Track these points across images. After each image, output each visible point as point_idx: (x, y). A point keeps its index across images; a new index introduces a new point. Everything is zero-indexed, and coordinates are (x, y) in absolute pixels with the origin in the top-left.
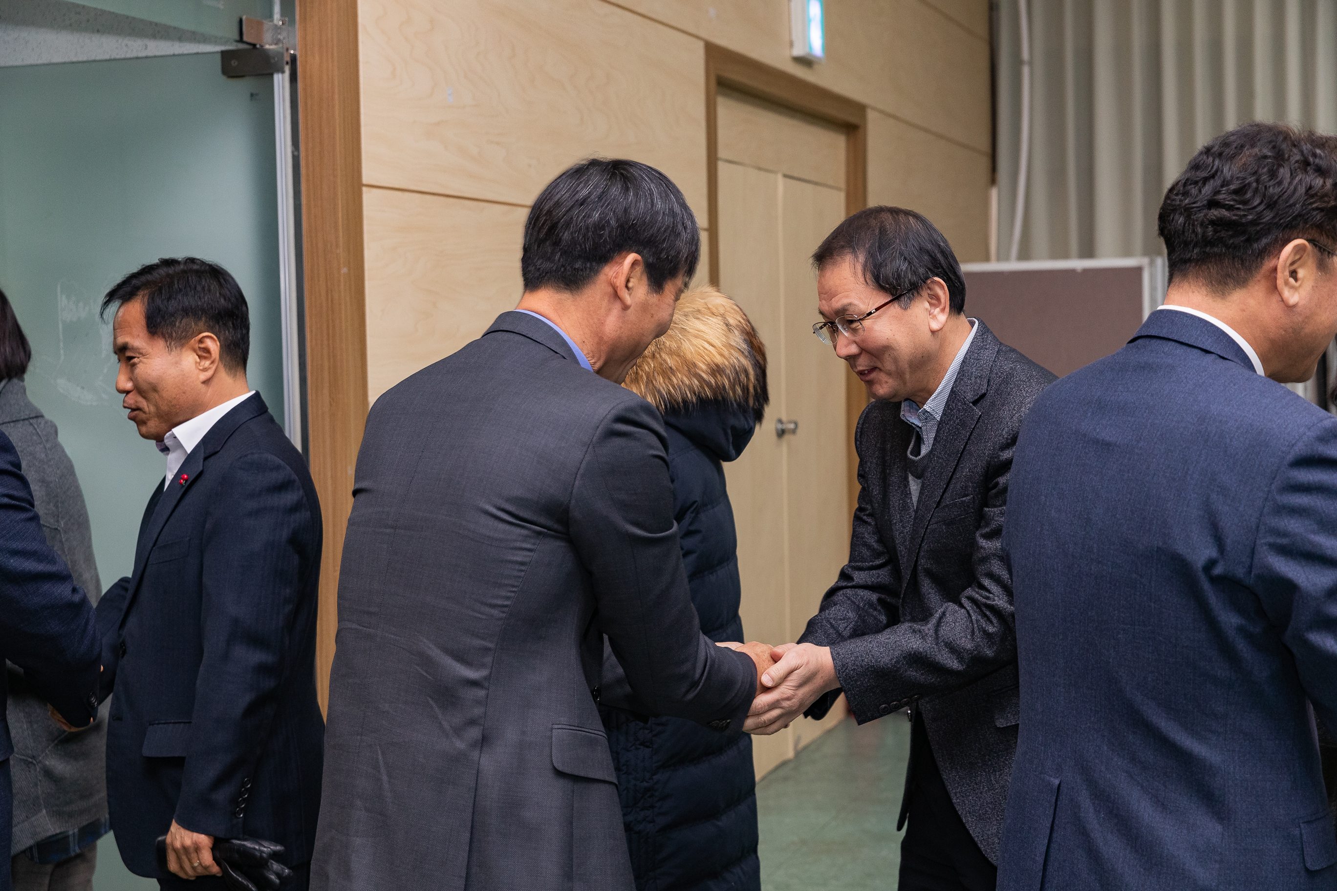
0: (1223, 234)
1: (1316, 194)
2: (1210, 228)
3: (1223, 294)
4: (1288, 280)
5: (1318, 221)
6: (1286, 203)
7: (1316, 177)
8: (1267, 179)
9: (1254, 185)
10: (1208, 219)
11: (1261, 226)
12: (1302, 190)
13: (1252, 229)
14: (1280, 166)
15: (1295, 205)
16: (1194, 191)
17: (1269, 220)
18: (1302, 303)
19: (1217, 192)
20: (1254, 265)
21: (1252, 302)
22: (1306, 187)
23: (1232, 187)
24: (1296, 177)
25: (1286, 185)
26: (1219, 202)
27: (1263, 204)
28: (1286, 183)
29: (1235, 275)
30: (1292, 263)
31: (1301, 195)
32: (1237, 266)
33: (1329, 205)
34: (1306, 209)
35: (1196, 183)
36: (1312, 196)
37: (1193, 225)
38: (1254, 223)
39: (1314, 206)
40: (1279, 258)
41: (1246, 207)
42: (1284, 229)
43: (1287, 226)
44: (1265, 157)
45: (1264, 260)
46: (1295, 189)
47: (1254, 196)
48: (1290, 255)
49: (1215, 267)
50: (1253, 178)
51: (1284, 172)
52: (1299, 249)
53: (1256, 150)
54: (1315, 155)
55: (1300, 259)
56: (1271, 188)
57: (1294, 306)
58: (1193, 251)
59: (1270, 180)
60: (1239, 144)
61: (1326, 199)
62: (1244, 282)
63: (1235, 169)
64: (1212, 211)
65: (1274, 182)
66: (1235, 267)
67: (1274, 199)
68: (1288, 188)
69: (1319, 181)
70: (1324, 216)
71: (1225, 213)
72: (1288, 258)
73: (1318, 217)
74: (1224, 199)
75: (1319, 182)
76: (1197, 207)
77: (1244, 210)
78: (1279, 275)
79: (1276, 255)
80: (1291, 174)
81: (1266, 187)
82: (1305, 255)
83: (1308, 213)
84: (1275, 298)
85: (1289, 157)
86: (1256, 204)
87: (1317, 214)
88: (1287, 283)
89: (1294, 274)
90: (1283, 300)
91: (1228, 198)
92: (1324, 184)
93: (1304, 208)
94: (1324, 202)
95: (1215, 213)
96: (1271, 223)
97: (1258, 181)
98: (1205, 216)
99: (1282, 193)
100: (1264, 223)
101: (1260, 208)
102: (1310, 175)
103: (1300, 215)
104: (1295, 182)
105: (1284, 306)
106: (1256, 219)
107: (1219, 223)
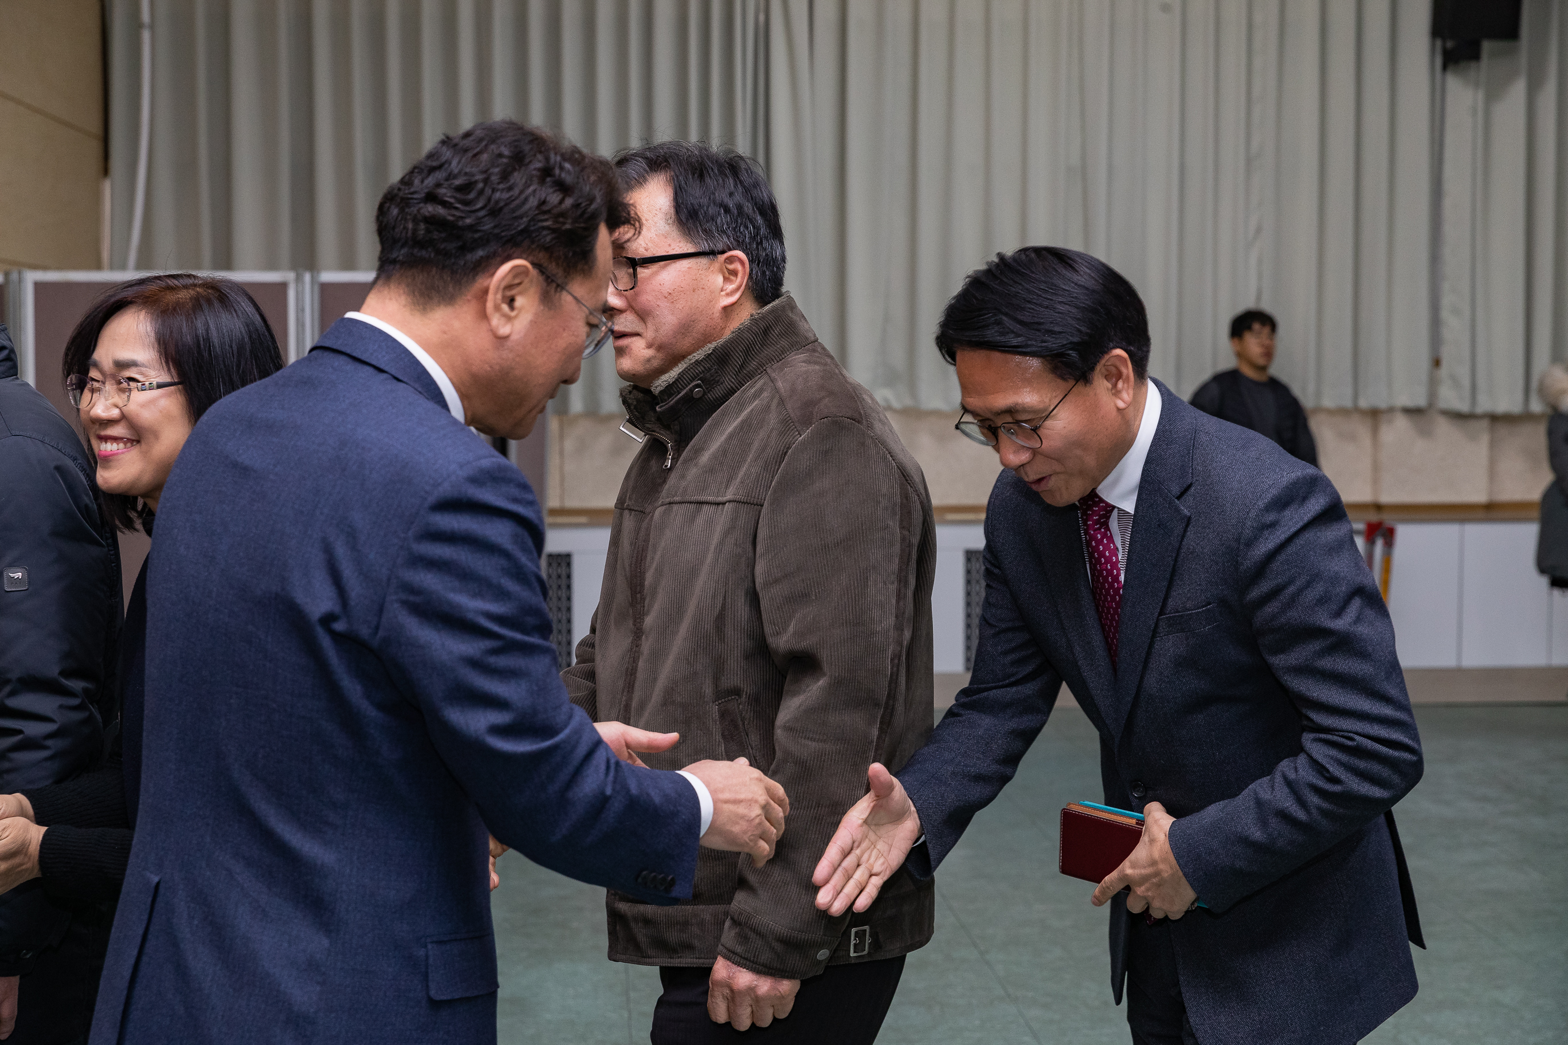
0: (436, 235)
1: (550, 211)
2: (422, 226)
3: (424, 309)
4: (500, 305)
5: (548, 242)
6: (514, 212)
7: (555, 192)
8: (497, 181)
9: (480, 185)
10: (422, 215)
11: (479, 234)
12: (536, 203)
13: (469, 235)
14: (514, 170)
15: (522, 219)
17: (489, 229)
18: (515, 337)
19: (438, 185)
20: (465, 279)
21: (457, 324)
22: (540, 200)
23: (457, 182)
24: (529, 186)
25: (518, 192)
26: (439, 197)
27: (488, 208)
29: (441, 288)
30: (509, 287)
31: (530, 209)
32: (445, 277)
33: (564, 228)
34: (535, 225)
36: (545, 212)
37: (406, 219)
38: (471, 228)
39: (546, 224)
40: (492, 278)
41: (467, 208)
42: (503, 244)
43: (508, 241)
44: (500, 155)
45: (477, 274)
46: (526, 199)
47: (477, 198)
48: (506, 276)
49: (420, 274)
50: (481, 177)
51: (518, 178)
52: (517, 272)
53: (493, 147)
54: (562, 168)
55: (519, 284)
56: (498, 195)
57: (506, 338)
58: (401, 251)
59: (499, 183)
61: (561, 220)
62: (451, 299)
63: (464, 165)
64: (428, 206)
65: (504, 187)
66: (443, 279)
67: (500, 206)
68: (518, 196)
69: (557, 198)
70: (555, 238)
71: (440, 210)
72: (503, 278)
73: (548, 238)
74: (445, 194)
75: (554, 198)
76: (415, 199)
77: (462, 211)
78: (490, 297)
79: (490, 274)
80: (526, 182)
81: (493, 190)
82: (526, 281)
83: (535, 231)
84: (484, 326)
85: (530, 162)
86: (479, 205)
87: (548, 234)
88: (497, 308)
89: (511, 301)
90: (492, 329)
91: (448, 195)
92: (561, 202)
93: (532, 223)
94: (557, 222)
95: (430, 209)
96: (491, 233)
97: (486, 181)
98: (418, 211)
99: (508, 201)
100: (482, 230)
101: (482, 214)
102: (546, 188)
103: (526, 230)
104: (527, 192)
105: (493, 337)
106: (473, 226)
107: (433, 222)
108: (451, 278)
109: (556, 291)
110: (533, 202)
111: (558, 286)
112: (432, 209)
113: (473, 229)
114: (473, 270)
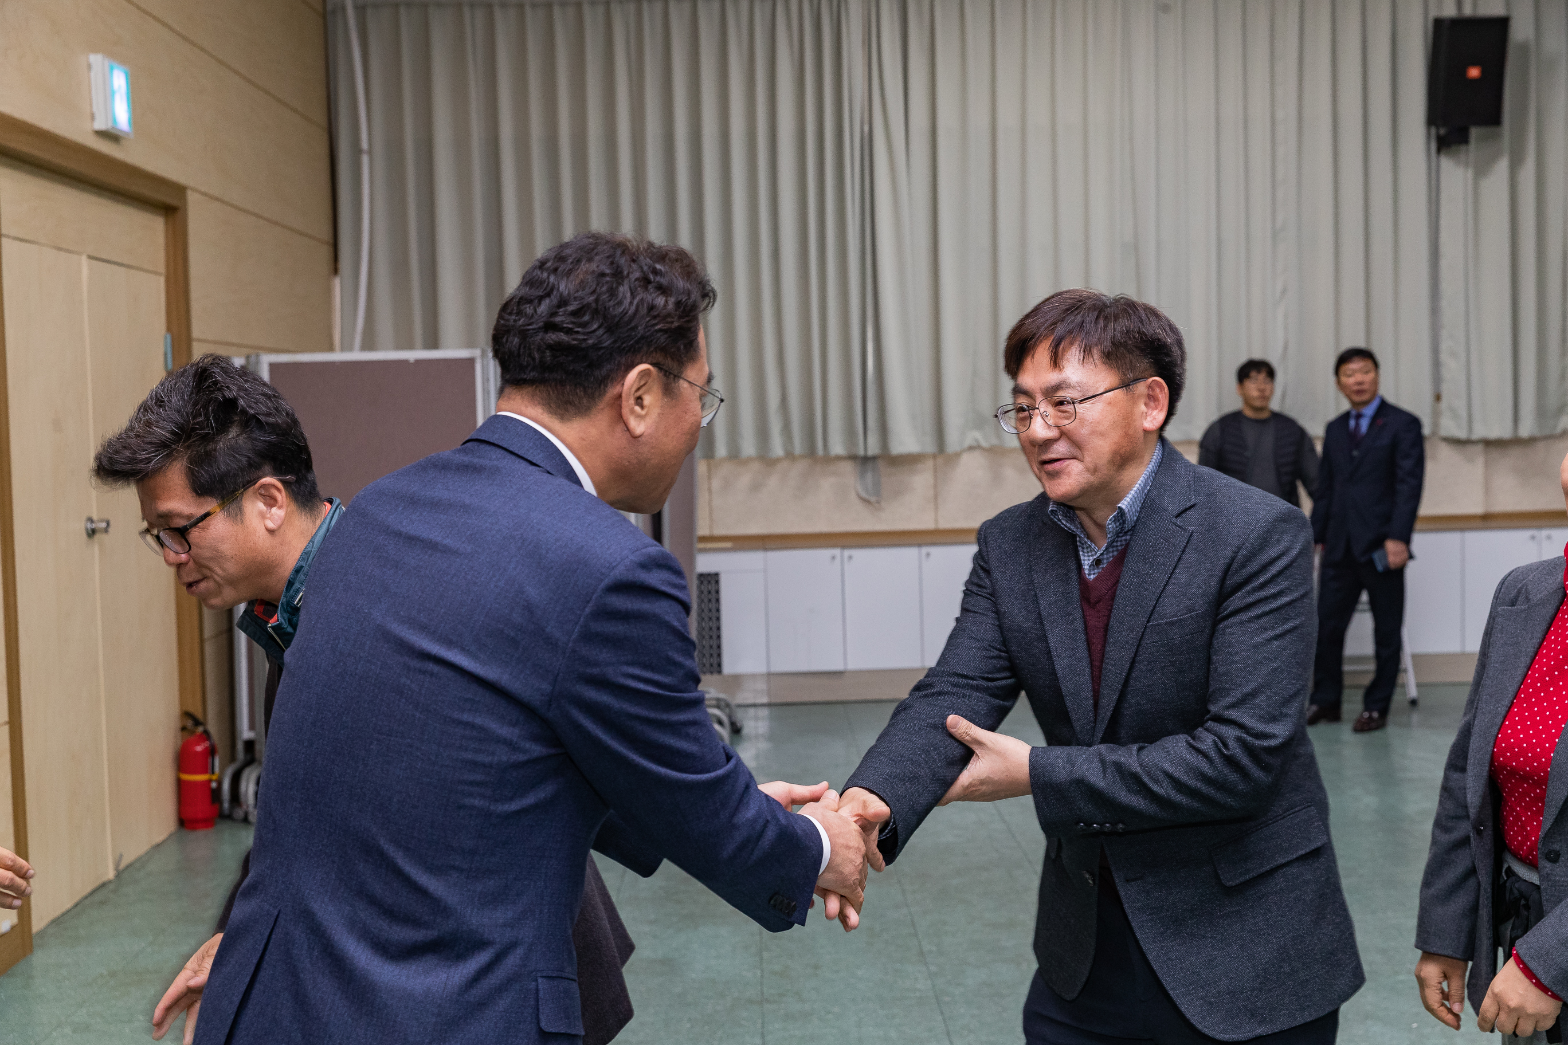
0: (562, 359)
1: (658, 315)
2: (548, 353)
3: (562, 419)
4: (633, 408)
5: (663, 343)
6: (627, 325)
7: (658, 296)
8: (607, 299)
9: (594, 305)
10: (545, 343)
11: (602, 351)
12: (646, 311)
13: (593, 355)
14: (620, 284)
15: (637, 327)
16: (529, 311)
17: (610, 344)
18: (649, 433)
19: (554, 314)
20: (597, 393)
21: (594, 432)
22: (648, 308)
23: (570, 308)
24: (637, 296)
25: (627, 305)
26: (557, 325)
27: (603, 328)
29: (577, 402)
30: (638, 389)
31: (642, 317)
32: (579, 393)
33: (672, 327)
34: (648, 331)
35: (531, 302)
36: (655, 317)
37: (529, 348)
38: (594, 345)
39: (658, 327)
40: (623, 384)
41: (584, 331)
42: (626, 353)
43: (629, 350)
45: (606, 386)
46: (636, 309)
47: (593, 318)
48: (634, 382)
49: (556, 392)
50: (592, 298)
51: (624, 290)
52: (644, 375)
53: (594, 266)
54: (655, 271)
55: (644, 384)
56: (611, 309)
57: (640, 436)
58: (529, 373)
59: (610, 300)
60: (575, 258)
61: (669, 320)
62: (586, 411)
63: (571, 286)
64: (549, 335)
65: (613, 303)
66: (577, 394)
67: (615, 322)
68: (629, 309)
69: (661, 300)
70: (667, 338)
71: (563, 337)
72: (633, 384)
73: (662, 339)
74: (561, 321)
75: (661, 302)
76: (533, 329)
77: (582, 334)
78: (624, 402)
79: (620, 381)
80: (632, 294)
81: (605, 307)
82: (650, 382)
83: (652, 335)
84: (620, 428)
85: (628, 274)
86: (595, 326)
88: (632, 411)
89: (639, 400)
90: (628, 429)
91: (567, 321)
92: (665, 305)
93: (646, 330)
94: (666, 324)
96: (612, 347)
97: (597, 301)
98: (540, 340)
99: (621, 315)
100: (604, 348)
101: (601, 332)
102: (651, 294)
103: (643, 337)
104: (635, 302)
105: (629, 436)
106: (596, 344)
107: (557, 348)
108: (585, 392)
109: (674, 381)
110: (644, 311)
111: (675, 376)
112: (553, 337)
113: (596, 347)
114: (603, 383)
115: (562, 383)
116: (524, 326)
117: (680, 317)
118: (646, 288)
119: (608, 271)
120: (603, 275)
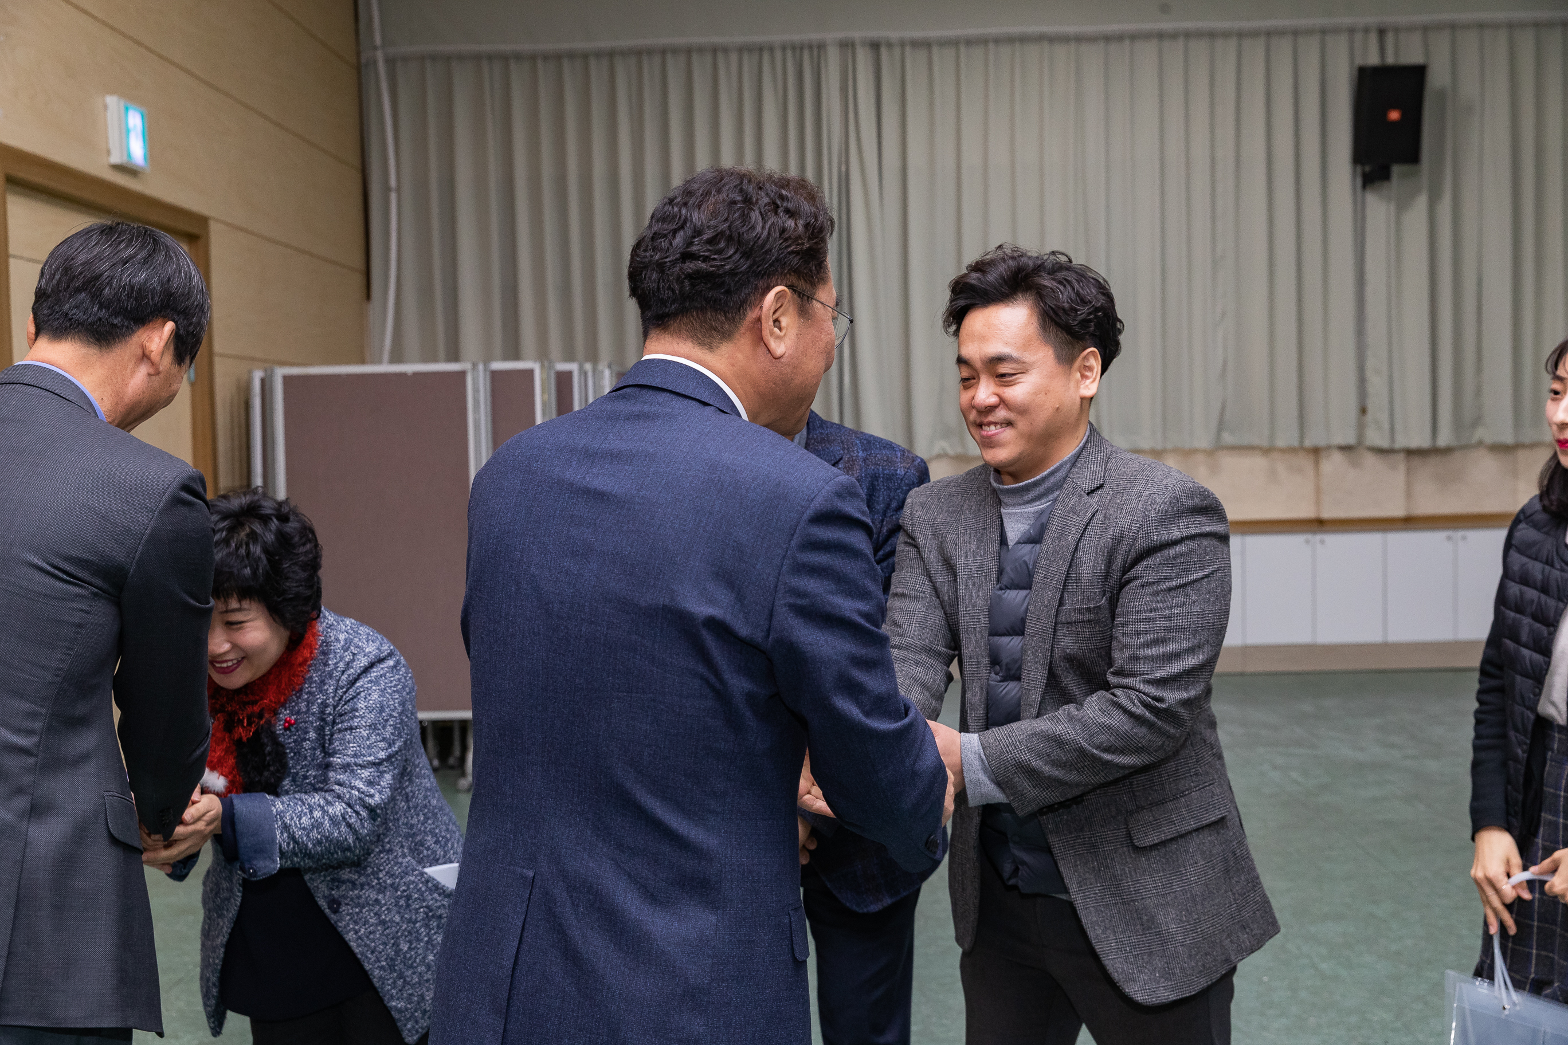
0: (701, 288)
1: (789, 237)
2: (687, 283)
3: (712, 347)
4: (773, 330)
5: (795, 265)
6: (762, 249)
7: (787, 219)
8: (740, 225)
9: (728, 232)
10: (683, 273)
11: (740, 276)
12: (778, 234)
13: (731, 279)
14: (751, 211)
15: (771, 251)
16: (664, 244)
17: (746, 269)
18: (789, 352)
19: (689, 244)
20: (737, 317)
21: (739, 355)
22: (779, 231)
23: (705, 237)
24: (768, 221)
25: (760, 229)
26: (694, 254)
27: (739, 253)
28: (759, 229)
29: (719, 328)
30: (774, 313)
31: (775, 239)
33: (804, 248)
34: (782, 253)
35: (665, 236)
36: (787, 239)
37: (669, 281)
38: (730, 271)
39: (789, 250)
40: (761, 307)
41: (720, 257)
42: (762, 276)
43: (765, 273)
45: (745, 310)
46: (769, 234)
47: (727, 246)
48: (772, 304)
49: (699, 321)
50: (726, 225)
51: (755, 215)
52: (779, 296)
53: (723, 195)
54: (783, 197)
55: (781, 306)
56: (745, 235)
57: (782, 357)
58: (671, 306)
59: (743, 226)
60: (705, 191)
61: (799, 242)
63: (703, 217)
64: (687, 264)
65: (746, 229)
66: (718, 319)
67: (750, 246)
68: (762, 233)
69: (791, 223)
70: (800, 259)
71: (701, 265)
72: (770, 307)
73: (795, 261)
74: (698, 250)
75: (789, 225)
76: (670, 262)
77: (719, 260)
78: (764, 325)
79: (758, 304)
80: (763, 218)
81: (739, 233)
82: (786, 303)
83: (785, 257)
84: (762, 350)
85: (757, 200)
86: (731, 252)
87: (794, 258)
88: (771, 333)
89: (776, 321)
90: (770, 352)
91: (703, 250)
92: (795, 228)
93: (780, 253)
94: (798, 245)
95: (690, 266)
96: (749, 272)
97: (729, 227)
98: (681, 269)
99: (755, 239)
100: (741, 272)
101: (737, 256)
102: (781, 218)
103: (777, 260)
104: (767, 226)
105: (771, 358)
106: (733, 270)
107: (695, 277)
108: (726, 316)
109: (808, 301)
110: (775, 234)
111: (808, 297)
112: (692, 265)
113: (733, 273)
114: (741, 307)
115: (703, 310)
116: (662, 259)
117: (810, 239)
118: (776, 213)
119: (739, 198)
120: (734, 202)
